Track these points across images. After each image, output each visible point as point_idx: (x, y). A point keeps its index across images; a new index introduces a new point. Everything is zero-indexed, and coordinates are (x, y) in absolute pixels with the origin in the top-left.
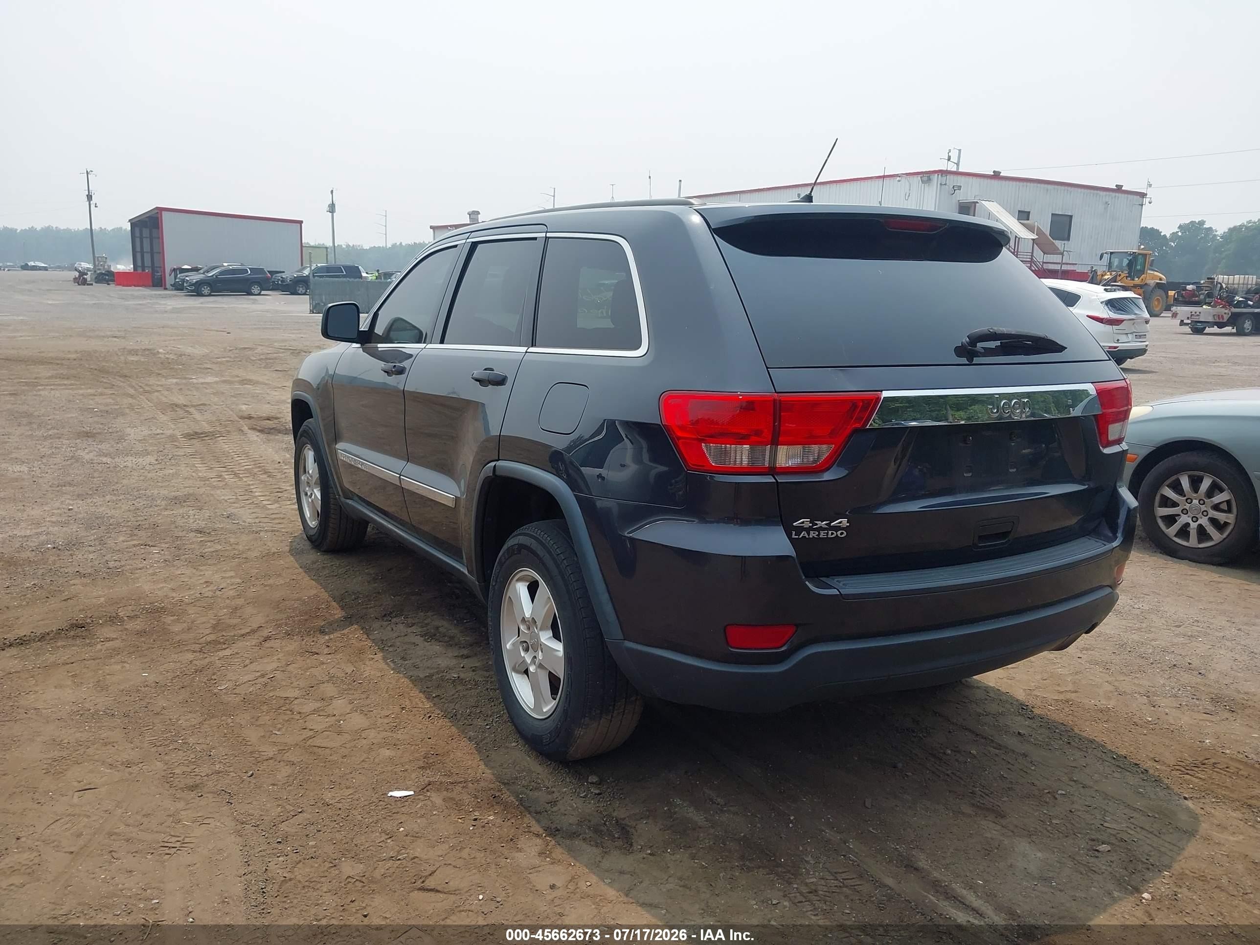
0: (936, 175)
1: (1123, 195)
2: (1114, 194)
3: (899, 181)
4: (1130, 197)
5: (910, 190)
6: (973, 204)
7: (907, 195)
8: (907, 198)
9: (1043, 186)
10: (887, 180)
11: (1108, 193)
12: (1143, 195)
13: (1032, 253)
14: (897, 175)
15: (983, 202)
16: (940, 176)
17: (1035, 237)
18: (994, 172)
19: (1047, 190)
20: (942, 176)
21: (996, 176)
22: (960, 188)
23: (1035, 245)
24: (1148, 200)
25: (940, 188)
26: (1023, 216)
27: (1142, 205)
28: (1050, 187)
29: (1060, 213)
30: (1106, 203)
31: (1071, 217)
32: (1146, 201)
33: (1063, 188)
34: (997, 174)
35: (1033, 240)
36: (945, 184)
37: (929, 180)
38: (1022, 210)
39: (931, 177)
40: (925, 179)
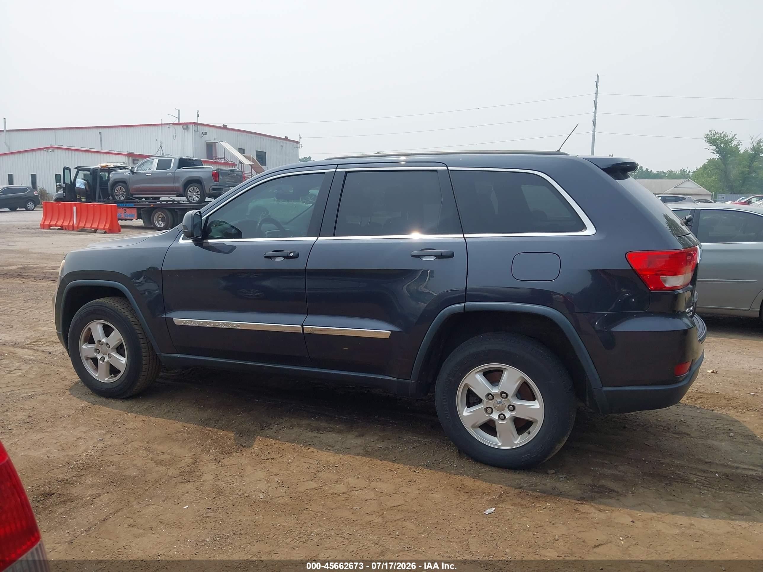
0: (192, 125)
1: (289, 142)
2: (284, 141)
3: (169, 128)
4: (292, 143)
5: (176, 133)
6: (214, 144)
7: (175, 136)
8: (174, 138)
9: (249, 135)
10: (163, 127)
11: (281, 141)
12: (298, 143)
13: (251, 172)
14: (167, 124)
15: (220, 142)
16: (194, 126)
17: (252, 163)
18: (223, 125)
19: (252, 137)
20: (195, 126)
21: (224, 127)
22: (206, 133)
23: (252, 169)
24: (300, 145)
25: (195, 133)
26: (242, 151)
27: (298, 148)
28: (253, 135)
29: (260, 150)
30: (282, 146)
31: (266, 152)
32: (300, 146)
33: (259, 136)
34: (225, 126)
35: (251, 165)
36: (198, 131)
37: (188, 128)
38: (241, 148)
39: (188, 126)
40: (185, 127)
